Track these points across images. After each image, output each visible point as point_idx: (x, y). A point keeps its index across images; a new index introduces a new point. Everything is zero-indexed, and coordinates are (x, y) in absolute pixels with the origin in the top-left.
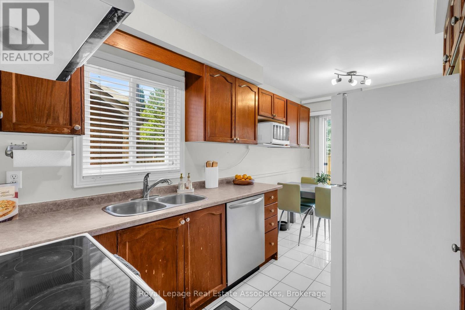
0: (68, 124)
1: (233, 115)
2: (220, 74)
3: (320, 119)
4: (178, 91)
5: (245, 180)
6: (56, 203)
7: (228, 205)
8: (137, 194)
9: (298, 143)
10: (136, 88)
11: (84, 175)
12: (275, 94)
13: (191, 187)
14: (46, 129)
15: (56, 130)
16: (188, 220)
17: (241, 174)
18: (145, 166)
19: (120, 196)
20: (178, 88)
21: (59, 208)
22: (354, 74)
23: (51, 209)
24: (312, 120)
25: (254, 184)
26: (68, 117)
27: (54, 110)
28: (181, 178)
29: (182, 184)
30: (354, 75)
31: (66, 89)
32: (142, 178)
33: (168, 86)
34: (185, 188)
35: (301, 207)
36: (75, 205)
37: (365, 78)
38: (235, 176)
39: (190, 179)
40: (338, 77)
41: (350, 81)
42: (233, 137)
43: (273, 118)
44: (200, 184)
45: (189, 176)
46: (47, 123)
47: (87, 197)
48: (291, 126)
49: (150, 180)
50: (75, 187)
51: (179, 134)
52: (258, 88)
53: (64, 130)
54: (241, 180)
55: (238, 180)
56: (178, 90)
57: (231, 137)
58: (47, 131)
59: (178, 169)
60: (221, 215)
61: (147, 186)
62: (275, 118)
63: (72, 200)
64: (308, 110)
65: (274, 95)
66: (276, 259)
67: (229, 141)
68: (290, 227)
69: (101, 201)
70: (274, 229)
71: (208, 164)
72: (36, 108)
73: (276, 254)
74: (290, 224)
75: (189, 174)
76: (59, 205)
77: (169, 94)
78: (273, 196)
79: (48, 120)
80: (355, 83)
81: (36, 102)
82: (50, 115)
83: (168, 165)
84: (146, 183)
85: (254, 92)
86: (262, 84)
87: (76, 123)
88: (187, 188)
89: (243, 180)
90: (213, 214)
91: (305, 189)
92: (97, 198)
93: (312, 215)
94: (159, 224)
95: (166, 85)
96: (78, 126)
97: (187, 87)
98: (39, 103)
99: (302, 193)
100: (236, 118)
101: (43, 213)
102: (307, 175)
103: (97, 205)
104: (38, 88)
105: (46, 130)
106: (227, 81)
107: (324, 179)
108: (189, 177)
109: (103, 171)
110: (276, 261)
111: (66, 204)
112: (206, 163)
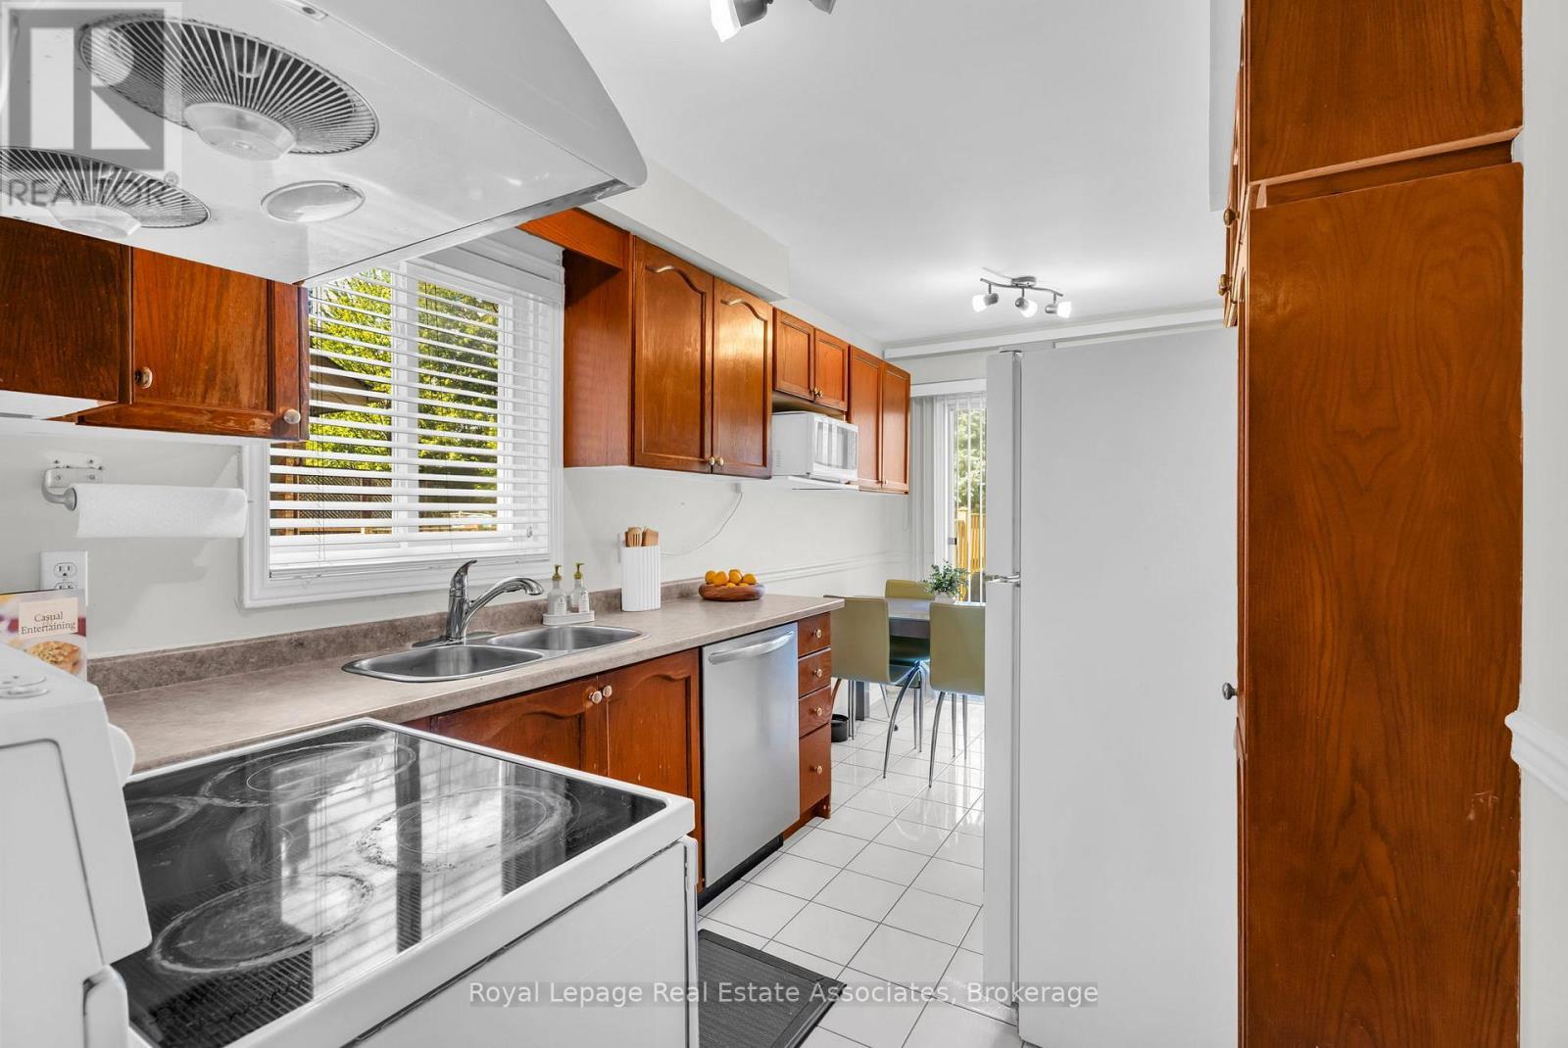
0: (263, 403)
1: (708, 390)
2: (673, 265)
3: (938, 406)
4: (540, 309)
5: (737, 584)
6: (194, 655)
7: (707, 652)
8: (429, 626)
9: (878, 479)
10: (416, 295)
11: (272, 568)
12: (819, 330)
13: (585, 605)
14: (204, 419)
15: (231, 424)
16: (609, 691)
17: (722, 566)
18: (452, 541)
19: (381, 633)
20: (540, 299)
21: (203, 669)
22: (1031, 283)
23: (181, 673)
24: (915, 407)
25: (762, 598)
26: (263, 386)
27: (225, 361)
28: (557, 578)
29: (558, 596)
30: (1030, 287)
31: (258, 299)
32: (445, 581)
33: (514, 293)
34: (568, 610)
35: (890, 668)
36: (251, 660)
37: (1058, 296)
38: (704, 575)
39: (582, 581)
40: (990, 291)
41: (1021, 303)
42: (707, 455)
43: (811, 402)
44: (607, 597)
45: (578, 572)
46: (207, 401)
47: (285, 638)
48: (860, 428)
49: (471, 583)
50: (248, 603)
51: (545, 443)
52: (775, 310)
53: (254, 423)
54: (725, 585)
55: (717, 586)
56: (541, 304)
57: (702, 455)
58: (208, 425)
59: (542, 551)
60: (687, 680)
61: (462, 602)
62: (818, 400)
63: (242, 646)
64: (906, 380)
65: (817, 332)
66: (825, 815)
67: (697, 467)
68: (855, 729)
69: (324, 649)
70: (822, 726)
71: (630, 539)
72: (177, 356)
73: (826, 800)
74: (857, 723)
75: (578, 566)
76: (202, 662)
77: (514, 316)
78: (819, 631)
79: (210, 393)
80: (1031, 311)
81: (176, 338)
82: (215, 378)
83: (511, 539)
84: (458, 594)
85: (762, 319)
86: (784, 298)
87: (288, 401)
88: (575, 610)
89: (732, 585)
90: (669, 679)
91: (900, 611)
92: (314, 641)
93: (918, 690)
94: (536, 701)
95: (509, 288)
96: (293, 410)
97: (573, 296)
98: (184, 339)
99: (893, 623)
100: (715, 397)
101: (156, 686)
102: (900, 575)
103: (312, 662)
104: (180, 294)
105: (204, 424)
106: (692, 286)
107: (951, 582)
108: (578, 576)
109: (330, 554)
110: (827, 820)
111: (223, 658)
112: (627, 533)
